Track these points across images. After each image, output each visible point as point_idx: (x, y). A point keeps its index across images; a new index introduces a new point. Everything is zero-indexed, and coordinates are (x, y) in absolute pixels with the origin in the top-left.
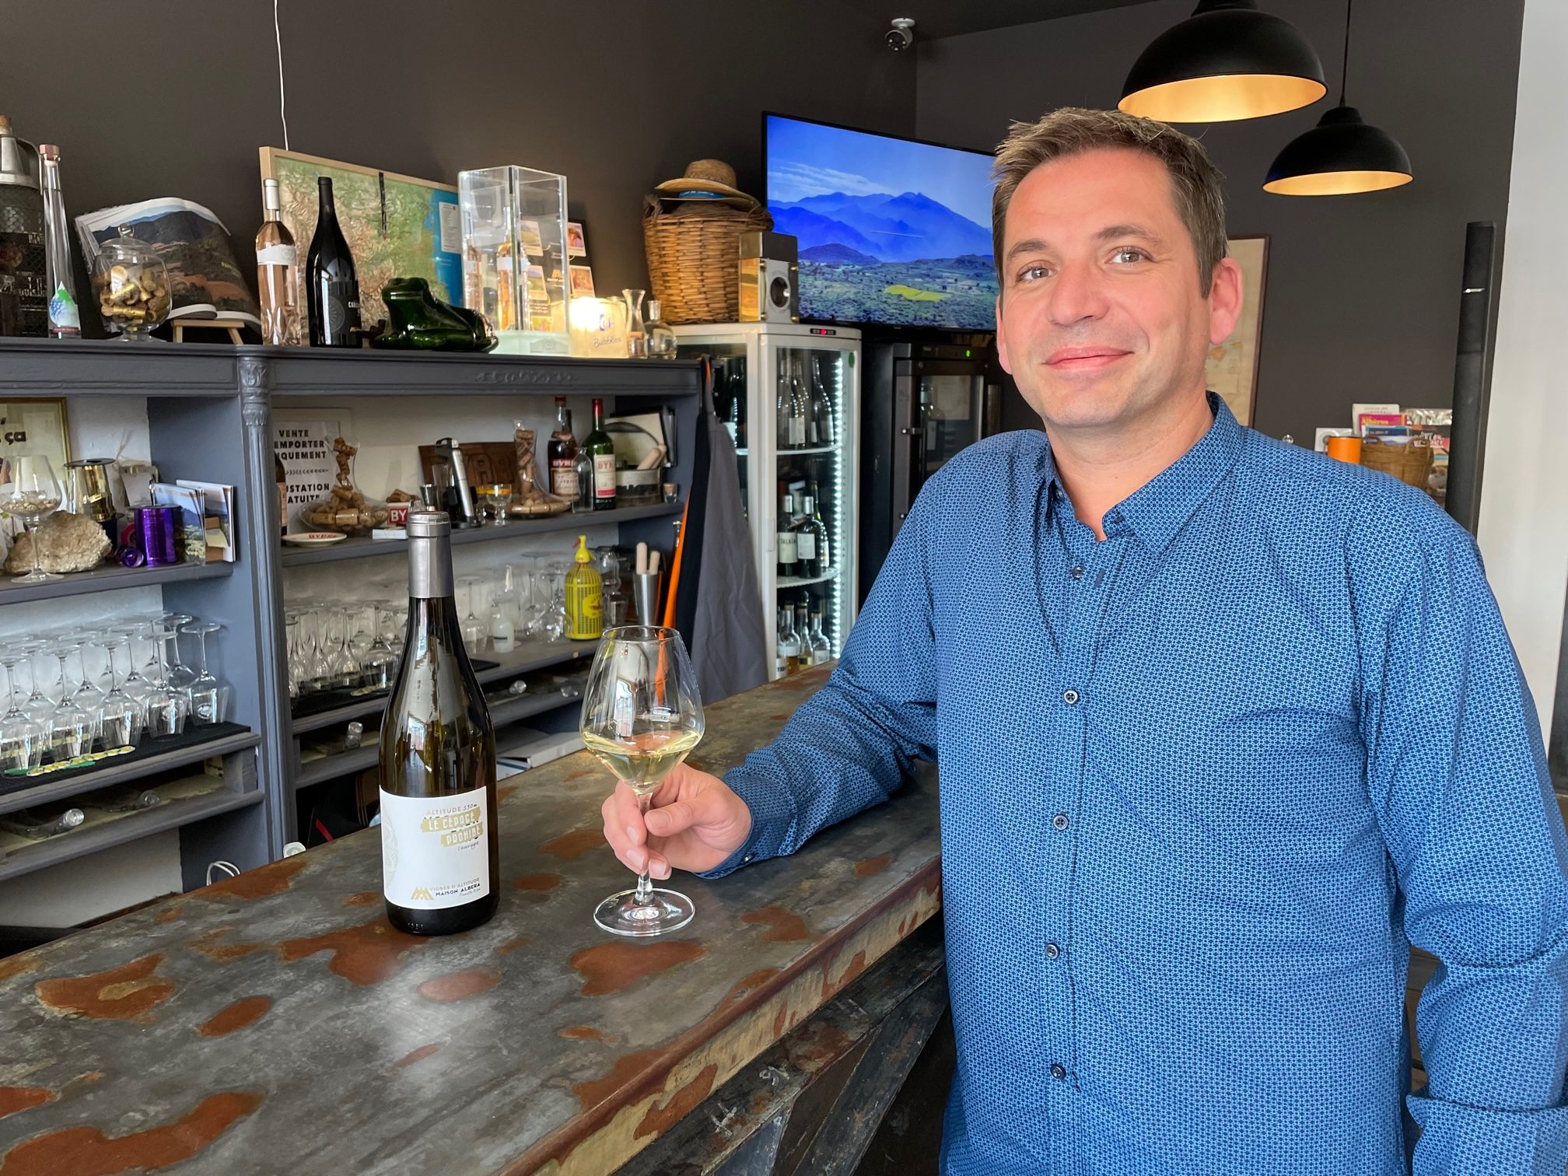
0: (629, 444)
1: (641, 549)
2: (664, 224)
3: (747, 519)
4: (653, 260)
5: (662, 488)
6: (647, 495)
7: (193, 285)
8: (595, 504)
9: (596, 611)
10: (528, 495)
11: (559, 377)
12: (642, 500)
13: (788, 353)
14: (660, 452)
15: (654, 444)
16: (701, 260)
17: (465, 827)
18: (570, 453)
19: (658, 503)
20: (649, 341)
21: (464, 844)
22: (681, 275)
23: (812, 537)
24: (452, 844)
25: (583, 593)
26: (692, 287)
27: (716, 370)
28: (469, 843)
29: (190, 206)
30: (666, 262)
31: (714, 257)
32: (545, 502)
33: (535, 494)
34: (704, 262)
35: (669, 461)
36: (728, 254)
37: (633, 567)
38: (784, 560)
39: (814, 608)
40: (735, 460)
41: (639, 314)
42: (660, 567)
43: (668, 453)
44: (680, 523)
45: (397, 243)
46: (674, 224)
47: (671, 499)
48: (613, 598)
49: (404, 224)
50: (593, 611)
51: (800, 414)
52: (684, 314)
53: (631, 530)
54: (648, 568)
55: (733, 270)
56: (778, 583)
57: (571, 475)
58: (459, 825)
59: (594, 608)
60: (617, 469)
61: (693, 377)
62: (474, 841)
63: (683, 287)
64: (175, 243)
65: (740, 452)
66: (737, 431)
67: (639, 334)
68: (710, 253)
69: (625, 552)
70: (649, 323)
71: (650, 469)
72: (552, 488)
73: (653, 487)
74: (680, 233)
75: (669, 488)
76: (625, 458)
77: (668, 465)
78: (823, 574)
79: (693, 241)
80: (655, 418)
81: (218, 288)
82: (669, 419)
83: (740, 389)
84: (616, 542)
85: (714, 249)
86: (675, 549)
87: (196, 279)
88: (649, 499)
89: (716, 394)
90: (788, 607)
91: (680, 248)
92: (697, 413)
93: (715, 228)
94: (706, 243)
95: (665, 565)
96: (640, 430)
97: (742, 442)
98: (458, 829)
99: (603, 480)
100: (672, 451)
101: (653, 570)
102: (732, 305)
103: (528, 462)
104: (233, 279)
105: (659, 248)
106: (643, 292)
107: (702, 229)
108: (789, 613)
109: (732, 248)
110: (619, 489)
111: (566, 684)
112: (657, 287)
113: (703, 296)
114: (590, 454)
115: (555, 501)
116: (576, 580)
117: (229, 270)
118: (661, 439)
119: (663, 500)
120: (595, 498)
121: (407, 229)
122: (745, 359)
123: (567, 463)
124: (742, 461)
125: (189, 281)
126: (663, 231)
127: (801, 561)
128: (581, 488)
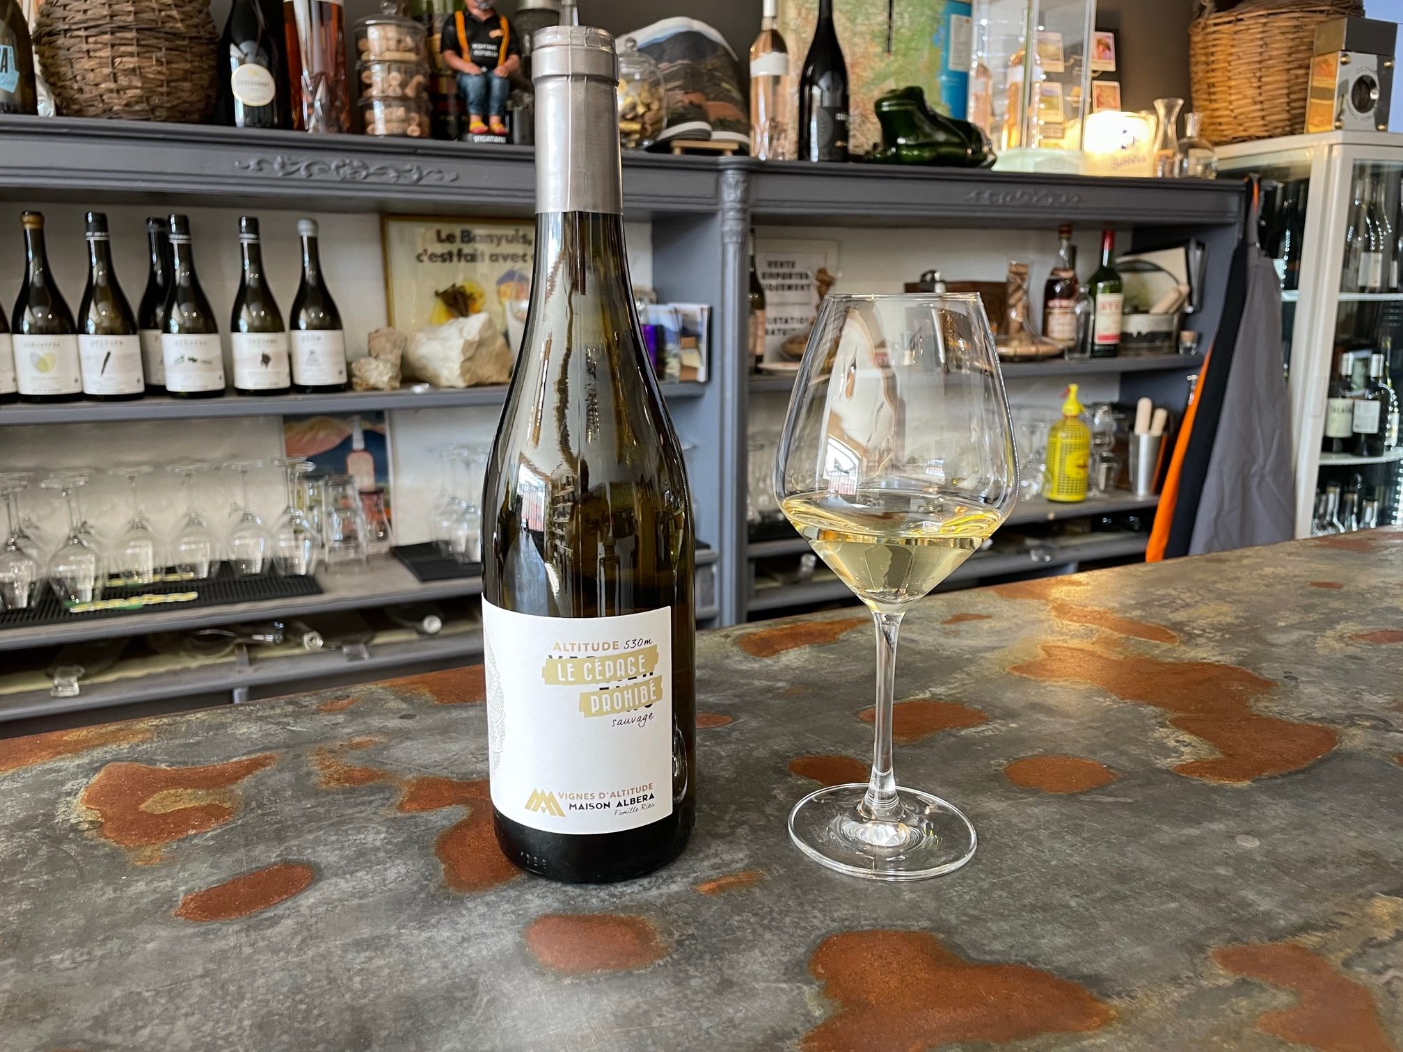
0: (1143, 285)
1: (1144, 405)
2: (1216, 25)
3: (1287, 379)
4: (1198, 71)
5: (1178, 337)
6: (1158, 343)
7: (691, 103)
8: (1093, 351)
9: (1081, 471)
10: (1017, 336)
11: (1063, 199)
12: (1151, 350)
13: (1368, 171)
14: (1180, 293)
15: (1174, 284)
16: (1260, 62)
17: (625, 682)
18: (1070, 292)
19: (1170, 353)
20: (1181, 162)
21: (624, 716)
22: (1233, 83)
23: (1377, 405)
24: (600, 712)
25: (1068, 449)
26: (1245, 97)
27: (1267, 193)
28: (633, 714)
29: (698, 26)
30: (1213, 70)
31: (1278, 56)
32: (1033, 343)
33: (1023, 335)
34: (1264, 64)
35: (1191, 304)
36: (1297, 52)
37: (1132, 427)
38: (1333, 433)
39: (1368, 494)
40: (1280, 305)
41: (1172, 131)
42: (1166, 427)
43: (1190, 295)
44: (1196, 379)
45: (901, 60)
46: (1229, 22)
47: (1188, 350)
48: (1104, 460)
49: (912, 40)
50: (1077, 470)
51: (1377, 251)
52: (1230, 133)
53: (1134, 382)
54: (1150, 428)
55: (1302, 72)
56: (1321, 458)
57: (1068, 317)
58: (613, 677)
59: (1079, 467)
60: (1124, 314)
61: (1234, 202)
62: (643, 711)
63: (1233, 97)
64: (680, 62)
65: (1287, 296)
66: (1286, 272)
67: (1169, 152)
68: (1274, 53)
69: (1125, 411)
70: (1185, 140)
71: (1166, 313)
72: (1045, 331)
73: (1167, 335)
74: (1236, 33)
75: (1187, 337)
76: (1136, 302)
77: (1190, 310)
78: (1385, 453)
79: (1252, 41)
80: (1179, 253)
81: (716, 109)
82: (1196, 254)
83: (1296, 219)
84: (1115, 398)
85: (1279, 47)
86: (1186, 406)
87: (695, 98)
88: (1160, 348)
89: (1263, 223)
90: (1331, 489)
91: (1234, 50)
92: (1235, 244)
93: (1284, 21)
94: (1267, 40)
95: (1173, 426)
96: (1158, 269)
97: (1292, 282)
98: (612, 685)
99: (1106, 324)
100: (1197, 293)
101: (1157, 430)
102: (1295, 117)
103: (1020, 300)
104: (732, 100)
105: (1206, 55)
106: (1181, 102)
107: (1265, 24)
108: (1333, 497)
109: (1303, 44)
110: (1124, 336)
111: (1037, 548)
112: (1199, 99)
113: (1258, 107)
114: (1092, 293)
115: (1044, 343)
116: (1061, 434)
117: (728, 91)
118: (1183, 278)
119: (1177, 351)
120: (1093, 343)
121: (913, 45)
122: (1306, 182)
123: (1065, 303)
124: (1289, 310)
125: (687, 99)
126: (1214, 32)
127: (1356, 436)
128: (1078, 333)
